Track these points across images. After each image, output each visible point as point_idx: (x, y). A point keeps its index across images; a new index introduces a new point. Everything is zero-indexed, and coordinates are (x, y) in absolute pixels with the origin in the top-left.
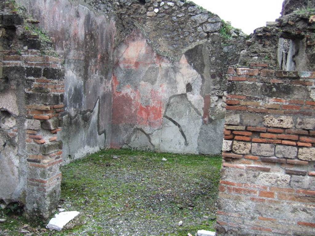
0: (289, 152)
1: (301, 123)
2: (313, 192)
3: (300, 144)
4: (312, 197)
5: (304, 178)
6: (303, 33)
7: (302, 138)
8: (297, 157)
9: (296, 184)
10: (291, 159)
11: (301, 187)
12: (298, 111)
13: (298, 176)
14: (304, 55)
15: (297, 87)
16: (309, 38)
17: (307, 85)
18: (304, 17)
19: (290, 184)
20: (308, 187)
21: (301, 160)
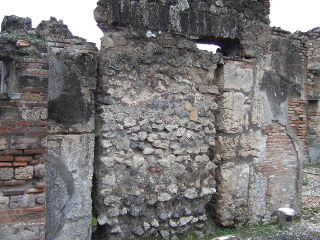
0: (5, 174)
1: (14, 144)
2: (32, 208)
3: (16, 164)
4: (32, 214)
5: (22, 197)
6: (12, 56)
7: (18, 158)
8: (14, 178)
9: (16, 205)
10: (8, 180)
11: (20, 207)
12: (11, 132)
13: (17, 196)
14: (15, 77)
15: (8, 108)
16: (17, 60)
17: (17, 107)
18: (12, 41)
19: (9, 206)
20: (27, 205)
21: (18, 180)
